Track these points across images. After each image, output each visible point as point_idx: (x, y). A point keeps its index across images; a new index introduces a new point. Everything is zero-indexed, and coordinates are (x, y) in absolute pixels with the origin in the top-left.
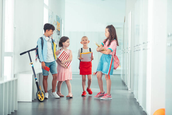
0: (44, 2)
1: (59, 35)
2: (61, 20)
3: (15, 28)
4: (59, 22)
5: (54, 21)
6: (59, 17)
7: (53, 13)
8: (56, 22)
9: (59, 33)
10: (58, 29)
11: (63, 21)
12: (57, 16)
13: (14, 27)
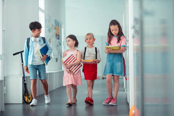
0: (39, 6)
1: (59, 39)
2: (61, 24)
3: (4, 31)
4: (59, 27)
5: (52, 25)
6: (59, 21)
7: (50, 17)
8: (54, 26)
9: (58, 37)
10: (58, 34)
11: (63, 25)
12: (55, 21)
13: (2, 30)
